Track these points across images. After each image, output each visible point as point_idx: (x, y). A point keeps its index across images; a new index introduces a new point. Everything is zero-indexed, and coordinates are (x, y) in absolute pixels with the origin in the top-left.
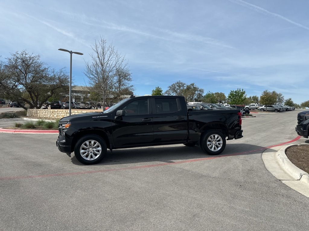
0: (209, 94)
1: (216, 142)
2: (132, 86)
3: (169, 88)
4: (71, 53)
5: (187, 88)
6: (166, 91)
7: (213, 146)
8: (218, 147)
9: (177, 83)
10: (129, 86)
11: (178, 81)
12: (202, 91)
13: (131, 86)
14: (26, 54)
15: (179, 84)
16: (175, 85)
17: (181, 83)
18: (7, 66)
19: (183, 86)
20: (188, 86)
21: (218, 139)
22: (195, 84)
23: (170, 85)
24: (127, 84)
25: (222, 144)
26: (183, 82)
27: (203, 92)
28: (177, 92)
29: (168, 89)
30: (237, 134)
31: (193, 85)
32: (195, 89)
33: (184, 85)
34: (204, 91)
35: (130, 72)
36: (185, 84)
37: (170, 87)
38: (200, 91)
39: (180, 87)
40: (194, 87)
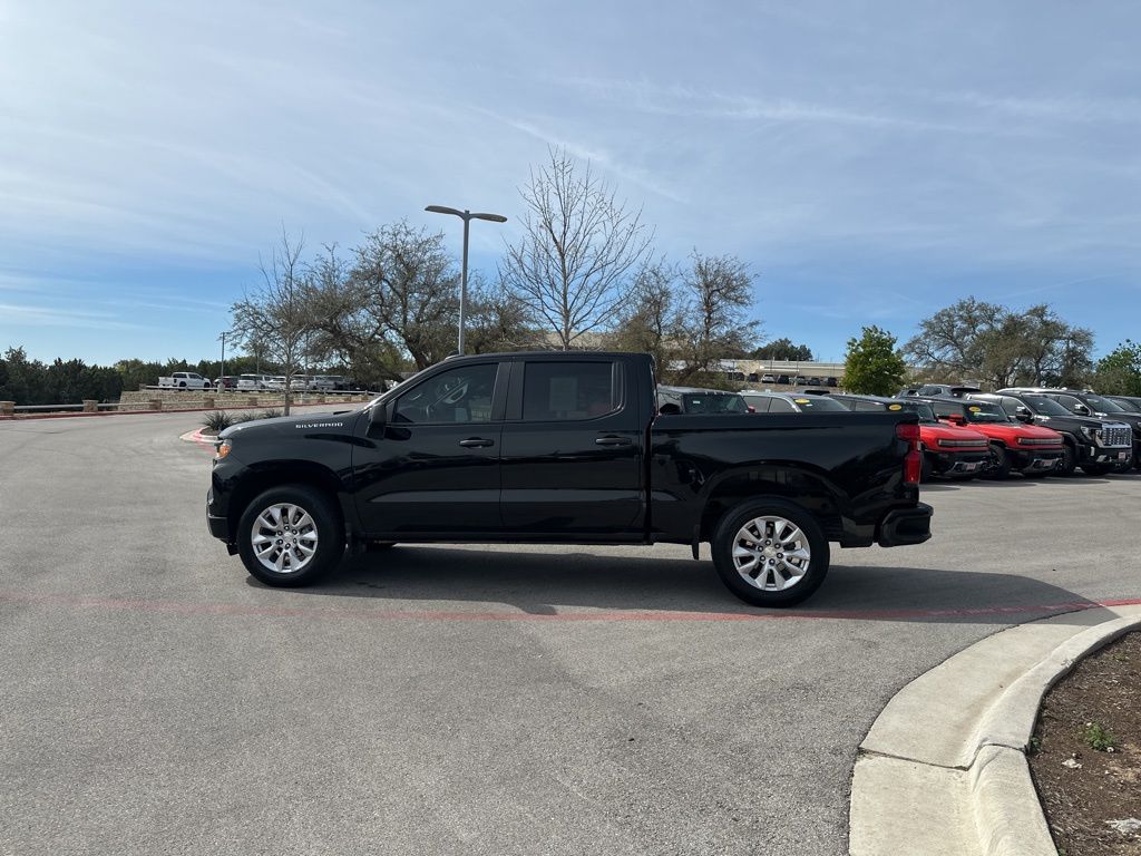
0: (1125, 354)
1: (781, 550)
2: (757, 323)
3: (925, 330)
4: (466, 217)
5: (1006, 328)
6: (907, 342)
7: (767, 567)
8: (786, 574)
9: (962, 307)
10: (744, 323)
11: (965, 299)
12: (1082, 338)
13: (751, 325)
14: (408, 233)
15: (969, 312)
16: (950, 316)
17: (982, 307)
18: (358, 273)
19: (991, 318)
20: (1011, 318)
21: (788, 540)
22: (1048, 311)
23: (931, 317)
24: (735, 318)
25: (807, 563)
26: (992, 302)
27: (1089, 343)
28: (959, 346)
29: (920, 332)
30: (888, 522)
31: (1039, 312)
32: (1052, 331)
33: (997, 316)
34: (1094, 339)
35: (749, 273)
36: (998, 310)
37: (928, 324)
38: (1074, 338)
39: (972, 322)
40: (1045, 323)
